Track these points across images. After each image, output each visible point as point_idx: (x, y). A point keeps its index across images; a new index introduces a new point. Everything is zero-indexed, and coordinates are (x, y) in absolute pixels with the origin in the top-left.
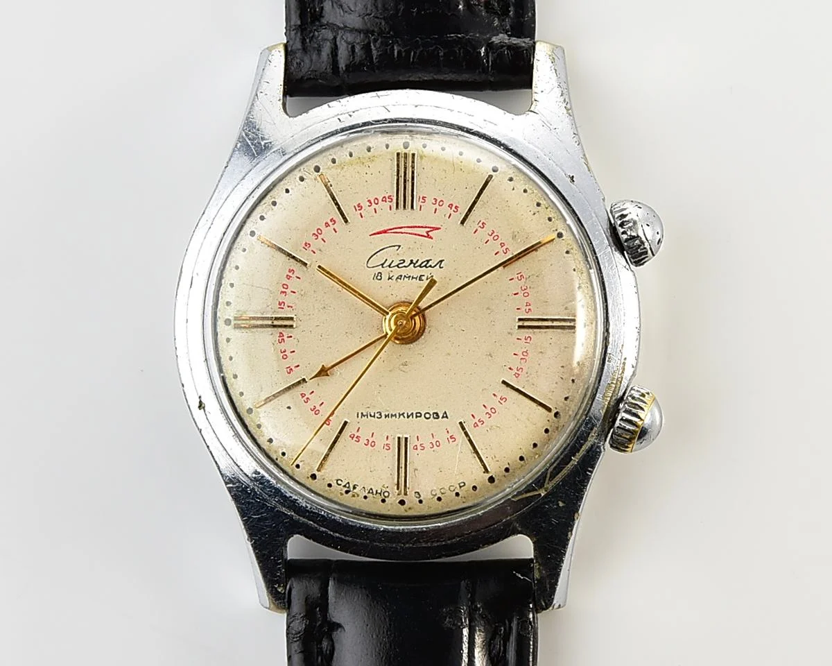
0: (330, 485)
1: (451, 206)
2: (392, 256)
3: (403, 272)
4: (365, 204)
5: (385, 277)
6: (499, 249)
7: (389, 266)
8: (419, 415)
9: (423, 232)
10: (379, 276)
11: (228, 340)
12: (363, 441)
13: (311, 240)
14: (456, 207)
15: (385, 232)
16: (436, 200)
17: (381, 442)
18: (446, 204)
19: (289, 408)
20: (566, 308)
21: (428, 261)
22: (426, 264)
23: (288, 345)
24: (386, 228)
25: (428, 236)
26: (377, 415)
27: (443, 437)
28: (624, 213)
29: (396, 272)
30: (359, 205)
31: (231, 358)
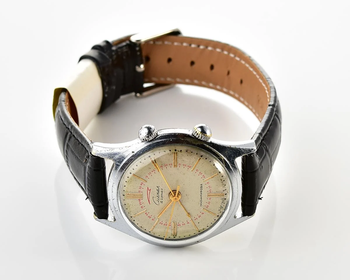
0: (220, 212)
1: (141, 185)
2: (156, 199)
3: (160, 196)
4: (141, 206)
5: (162, 200)
6: (153, 172)
7: (159, 199)
8: (201, 191)
9: (149, 191)
10: (162, 202)
11: (179, 237)
12: (208, 205)
13: (151, 219)
14: (142, 183)
15: (149, 201)
16: (139, 188)
17: (209, 200)
18: (141, 186)
19: (199, 223)
20: (171, 155)
21: (157, 190)
22: (158, 190)
23: (181, 223)
24: (148, 201)
25: (150, 190)
26: (201, 201)
27: (207, 185)
28: (143, 139)
29: (160, 198)
30: (141, 207)
31: (185, 236)
